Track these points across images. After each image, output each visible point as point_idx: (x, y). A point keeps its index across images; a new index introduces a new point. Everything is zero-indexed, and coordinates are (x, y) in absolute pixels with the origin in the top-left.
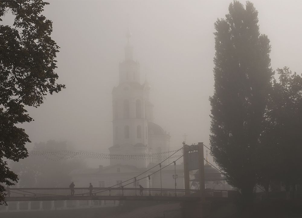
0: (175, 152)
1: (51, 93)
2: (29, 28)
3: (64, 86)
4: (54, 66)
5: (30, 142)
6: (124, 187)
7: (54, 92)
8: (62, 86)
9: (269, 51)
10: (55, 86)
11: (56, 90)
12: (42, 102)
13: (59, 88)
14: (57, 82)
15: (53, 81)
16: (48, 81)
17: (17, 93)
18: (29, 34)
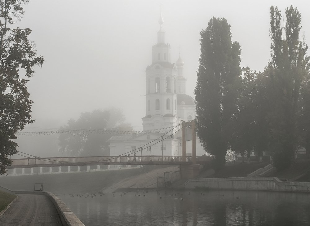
0: (174, 127)
1: (29, 124)
2: (19, 94)
3: (35, 121)
4: (30, 111)
5: (18, 146)
6: (130, 155)
7: (30, 123)
8: (34, 121)
9: (240, 54)
10: (30, 120)
11: (31, 122)
12: (23, 128)
13: (32, 121)
14: (32, 119)
15: (29, 118)
16: (27, 119)
17: (11, 126)
18: (18, 97)
